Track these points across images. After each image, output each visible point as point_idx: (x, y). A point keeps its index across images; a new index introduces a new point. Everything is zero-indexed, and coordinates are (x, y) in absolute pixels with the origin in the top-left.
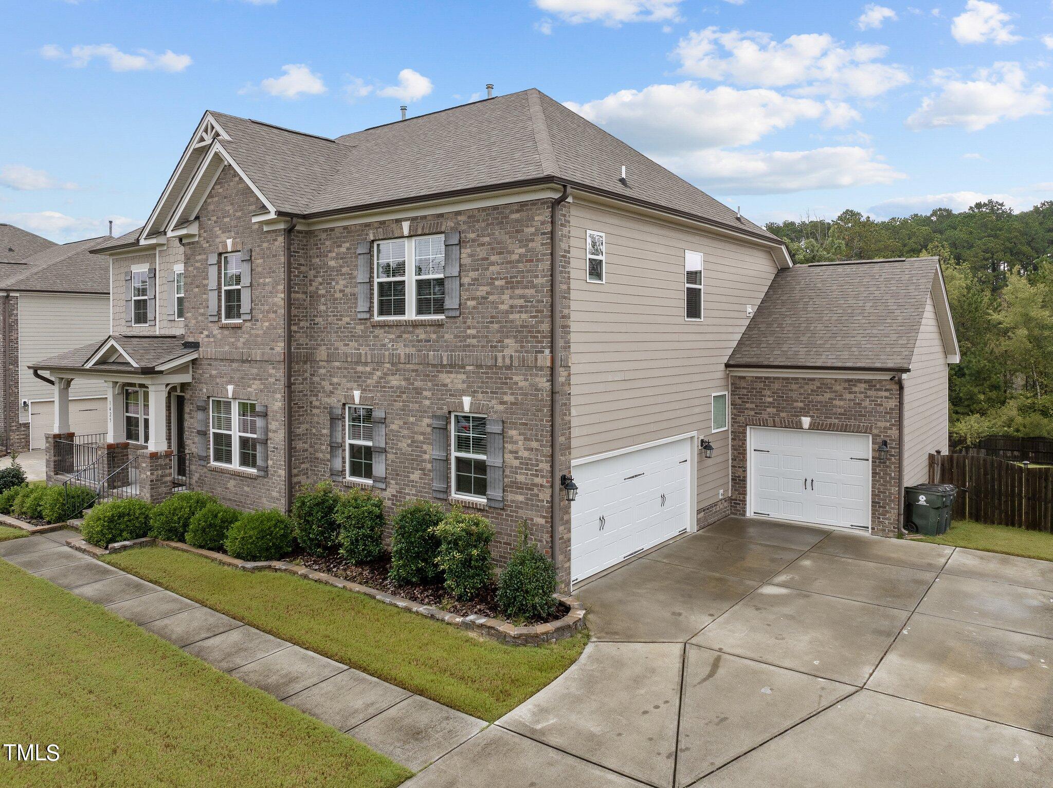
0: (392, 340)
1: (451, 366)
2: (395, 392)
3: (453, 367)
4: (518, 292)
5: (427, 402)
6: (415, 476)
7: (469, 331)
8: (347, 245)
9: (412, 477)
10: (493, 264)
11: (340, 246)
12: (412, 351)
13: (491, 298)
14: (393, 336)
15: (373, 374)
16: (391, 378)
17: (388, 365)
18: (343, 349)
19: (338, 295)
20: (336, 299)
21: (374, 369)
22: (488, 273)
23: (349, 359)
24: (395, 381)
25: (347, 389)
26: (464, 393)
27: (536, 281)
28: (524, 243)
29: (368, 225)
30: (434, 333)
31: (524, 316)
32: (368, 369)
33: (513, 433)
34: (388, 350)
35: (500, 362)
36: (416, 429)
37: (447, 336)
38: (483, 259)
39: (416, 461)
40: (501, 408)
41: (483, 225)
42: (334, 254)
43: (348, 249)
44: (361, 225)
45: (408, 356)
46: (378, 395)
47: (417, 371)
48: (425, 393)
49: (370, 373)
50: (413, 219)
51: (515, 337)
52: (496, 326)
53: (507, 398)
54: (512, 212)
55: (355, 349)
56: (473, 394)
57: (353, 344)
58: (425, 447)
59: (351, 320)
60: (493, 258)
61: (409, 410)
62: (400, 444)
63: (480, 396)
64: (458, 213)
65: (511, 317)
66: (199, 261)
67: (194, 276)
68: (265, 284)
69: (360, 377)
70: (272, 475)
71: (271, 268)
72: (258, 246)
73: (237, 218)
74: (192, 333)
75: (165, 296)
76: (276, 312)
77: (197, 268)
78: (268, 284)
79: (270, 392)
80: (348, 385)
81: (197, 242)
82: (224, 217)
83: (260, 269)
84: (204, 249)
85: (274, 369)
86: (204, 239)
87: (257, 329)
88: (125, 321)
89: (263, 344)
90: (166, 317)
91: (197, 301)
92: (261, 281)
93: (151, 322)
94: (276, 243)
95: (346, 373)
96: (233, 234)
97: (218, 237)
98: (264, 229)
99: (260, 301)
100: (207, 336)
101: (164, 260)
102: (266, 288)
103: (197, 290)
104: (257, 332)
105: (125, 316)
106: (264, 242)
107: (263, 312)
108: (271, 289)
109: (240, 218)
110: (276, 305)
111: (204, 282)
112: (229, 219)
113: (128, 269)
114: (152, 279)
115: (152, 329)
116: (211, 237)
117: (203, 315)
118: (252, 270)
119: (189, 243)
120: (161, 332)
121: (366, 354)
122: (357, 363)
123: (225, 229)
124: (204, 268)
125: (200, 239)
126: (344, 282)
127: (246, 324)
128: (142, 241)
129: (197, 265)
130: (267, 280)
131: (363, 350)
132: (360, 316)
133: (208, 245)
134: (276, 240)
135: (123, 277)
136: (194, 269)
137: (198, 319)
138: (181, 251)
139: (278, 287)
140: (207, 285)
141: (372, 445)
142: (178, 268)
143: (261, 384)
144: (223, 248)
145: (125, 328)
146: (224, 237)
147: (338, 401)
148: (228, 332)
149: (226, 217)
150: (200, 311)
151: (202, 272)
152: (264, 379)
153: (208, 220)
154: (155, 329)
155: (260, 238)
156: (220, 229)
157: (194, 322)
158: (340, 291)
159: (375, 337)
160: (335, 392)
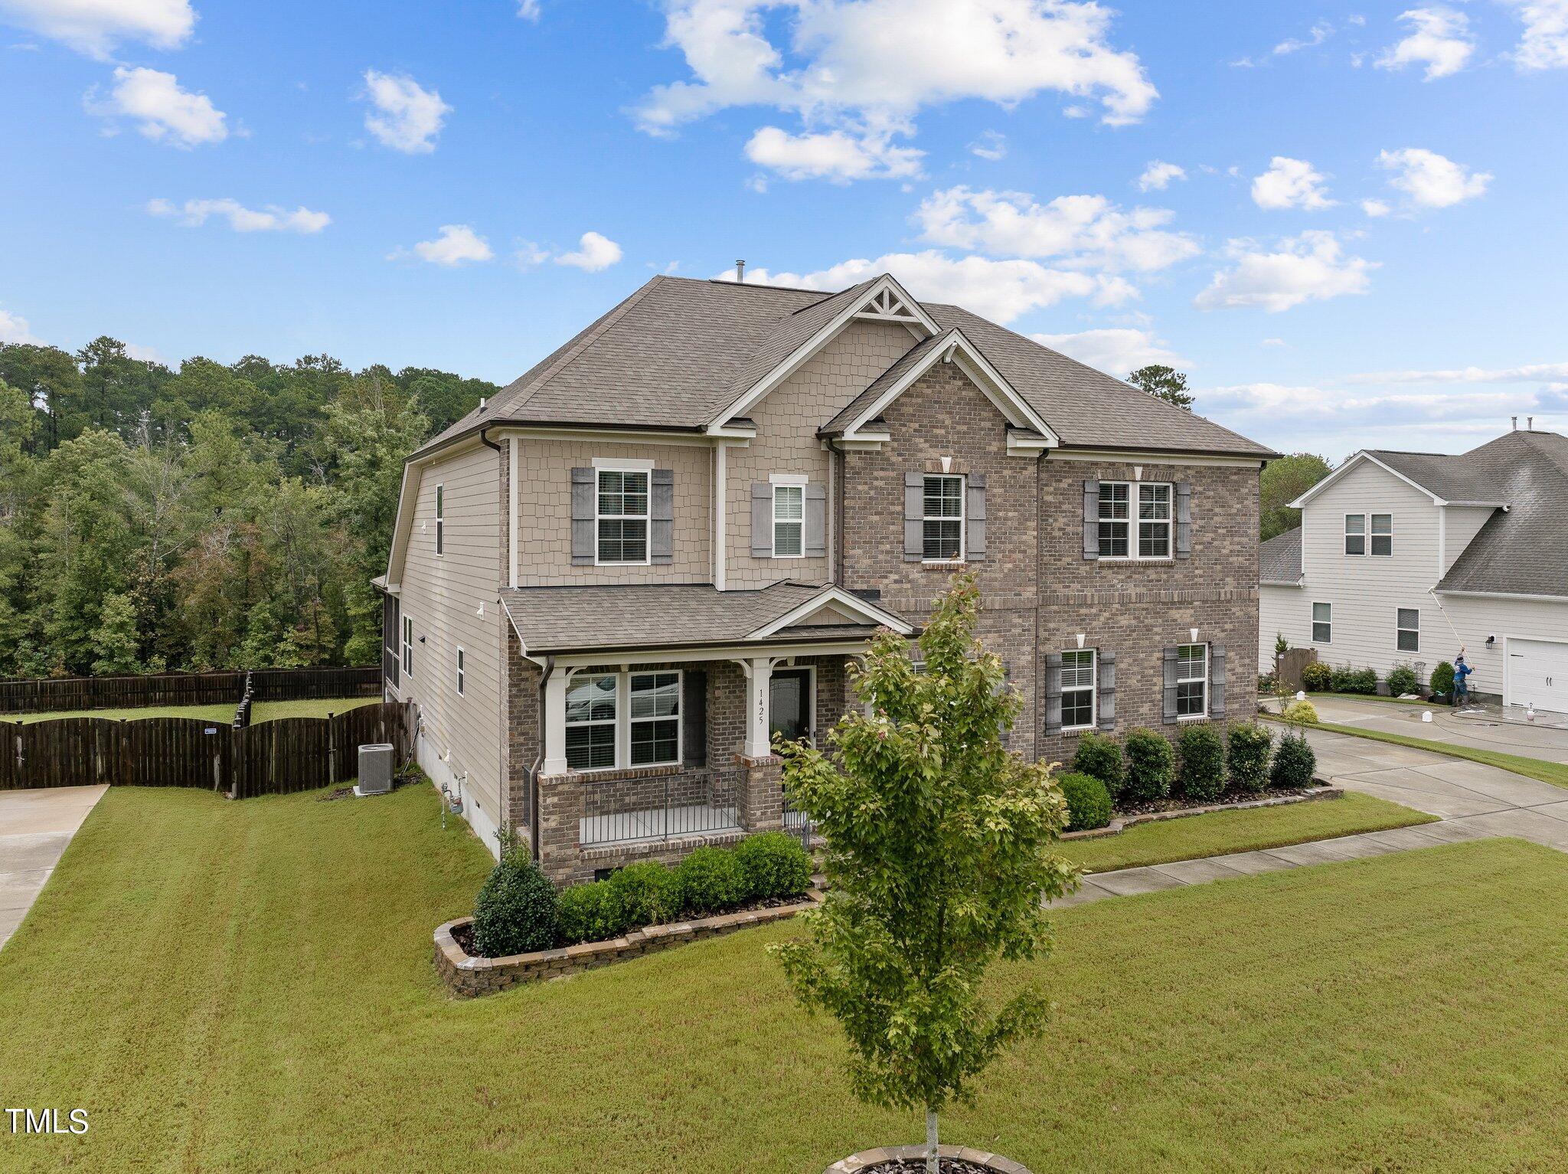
0: (1123, 581)
1: (1180, 603)
2: (1125, 631)
3: (1183, 603)
4: (1236, 539)
5: (1158, 638)
6: (1145, 709)
7: (1197, 572)
8: (1070, 481)
9: (1141, 710)
10: (1216, 515)
11: (1061, 481)
12: (1143, 590)
13: (1216, 543)
14: (1123, 577)
15: (1099, 615)
16: (1119, 618)
17: (1117, 606)
18: (1061, 591)
19: (1057, 533)
20: (1055, 538)
21: (1101, 611)
22: (1212, 522)
23: (1071, 602)
24: (1124, 621)
25: (1068, 633)
26: (1191, 625)
27: (1249, 531)
28: (1241, 500)
29: (1096, 464)
30: (1165, 573)
31: (1240, 559)
32: (1094, 611)
33: (1231, 654)
34: (1117, 590)
35: (1223, 597)
36: (1146, 664)
37: (1176, 576)
38: (1209, 510)
39: (1144, 694)
40: (1223, 635)
41: (1209, 481)
42: (1052, 489)
43: (1069, 485)
44: (1086, 462)
45: (1140, 596)
46: (1106, 636)
47: (1147, 609)
48: (1155, 629)
49: (1095, 615)
50: (1145, 466)
51: (1234, 576)
52: (1219, 567)
53: (1228, 626)
54: (1232, 474)
55: (1078, 591)
56: (1200, 625)
57: (1076, 586)
58: (1155, 680)
59: (1073, 560)
60: (1217, 510)
61: (1140, 648)
62: (1129, 681)
63: (1206, 626)
64: (1188, 467)
65: (1231, 559)
66: (882, 479)
67: (870, 498)
68: (1006, 519)
69: (1084, 620)
70: (1015, 742)
71: (1017, 500)
72: (996, 472)
73: (959, 433)
74: (862, 577)
75: (744, 519)
76: (1025, 552)
77: (876, 488)
78: (1011, 519)
79: (1014, 645)
80: (1070, 630)
81: (878, 453)
82: (934, 427)
83: (999, 500)
84: (893, 464)
85: (1020, 617)
86: (893, 450)
87: (994, 572)
88: (569, 556)
89: (1003, 590)
90: (747, 552)
91: (876, 533)
92: (1001, 514)
93: (659, 561)
94: (1024, 472)
95: (1066, 616)
96: (951, 451)
97: (921, 451)
98: (1009, 453)
99: (999, 538)
100: (896, 582)
101: (741, 463)
102: (1009, 523)
103: (876, 518)
104: (993, 575)
105: (567, 548)
106: (1006, 468)
107: (1004, 552)
108: (1016, 524)
109: (964, 433)
110: (1024, 543)
111: (892, 508)
112: (943, 432)
113: (580, 464)
114: (665, 488)
115: (662, 570)
116: (907, 450)
117: (887, 552)
118: (987, 500)
119: (859, 452)
120: (732, 575)
121: (1093, 595)
122: (1080, 606)
123: (936, 443)
124: (892, 489)
125: (885, 449)
126: (1065, 520)
127: (973, 566)
128: (715, 430)
129: (876, 483)
130: (1010, 514)
131: (1088, 592)
132: (1086, 556)
133: (900, 459)
134: (1025, 469)
135: (562, 476)
136: (870, 489)
137: (876, 557)
138: (786, 454)
139: (1029, 523)
140: (898, 513)
141: (1093, 688)
142: (778, 480)
143: (1000, 636)
144: (933, 467)
145: (567, 569)
146: (933, 453)
147: (1056, 648)
148: (940, 576)
149: (937, 427)
150: (882, 547)
151: (889, 494)
152: (1005, 631)
153: (901, 425)
154: (671, 570)
155: (999, 463)
156: (926, 441)
157: (867, 561)
158: (1060, 529)
159: (1101, 578)
160: (1052, 638)
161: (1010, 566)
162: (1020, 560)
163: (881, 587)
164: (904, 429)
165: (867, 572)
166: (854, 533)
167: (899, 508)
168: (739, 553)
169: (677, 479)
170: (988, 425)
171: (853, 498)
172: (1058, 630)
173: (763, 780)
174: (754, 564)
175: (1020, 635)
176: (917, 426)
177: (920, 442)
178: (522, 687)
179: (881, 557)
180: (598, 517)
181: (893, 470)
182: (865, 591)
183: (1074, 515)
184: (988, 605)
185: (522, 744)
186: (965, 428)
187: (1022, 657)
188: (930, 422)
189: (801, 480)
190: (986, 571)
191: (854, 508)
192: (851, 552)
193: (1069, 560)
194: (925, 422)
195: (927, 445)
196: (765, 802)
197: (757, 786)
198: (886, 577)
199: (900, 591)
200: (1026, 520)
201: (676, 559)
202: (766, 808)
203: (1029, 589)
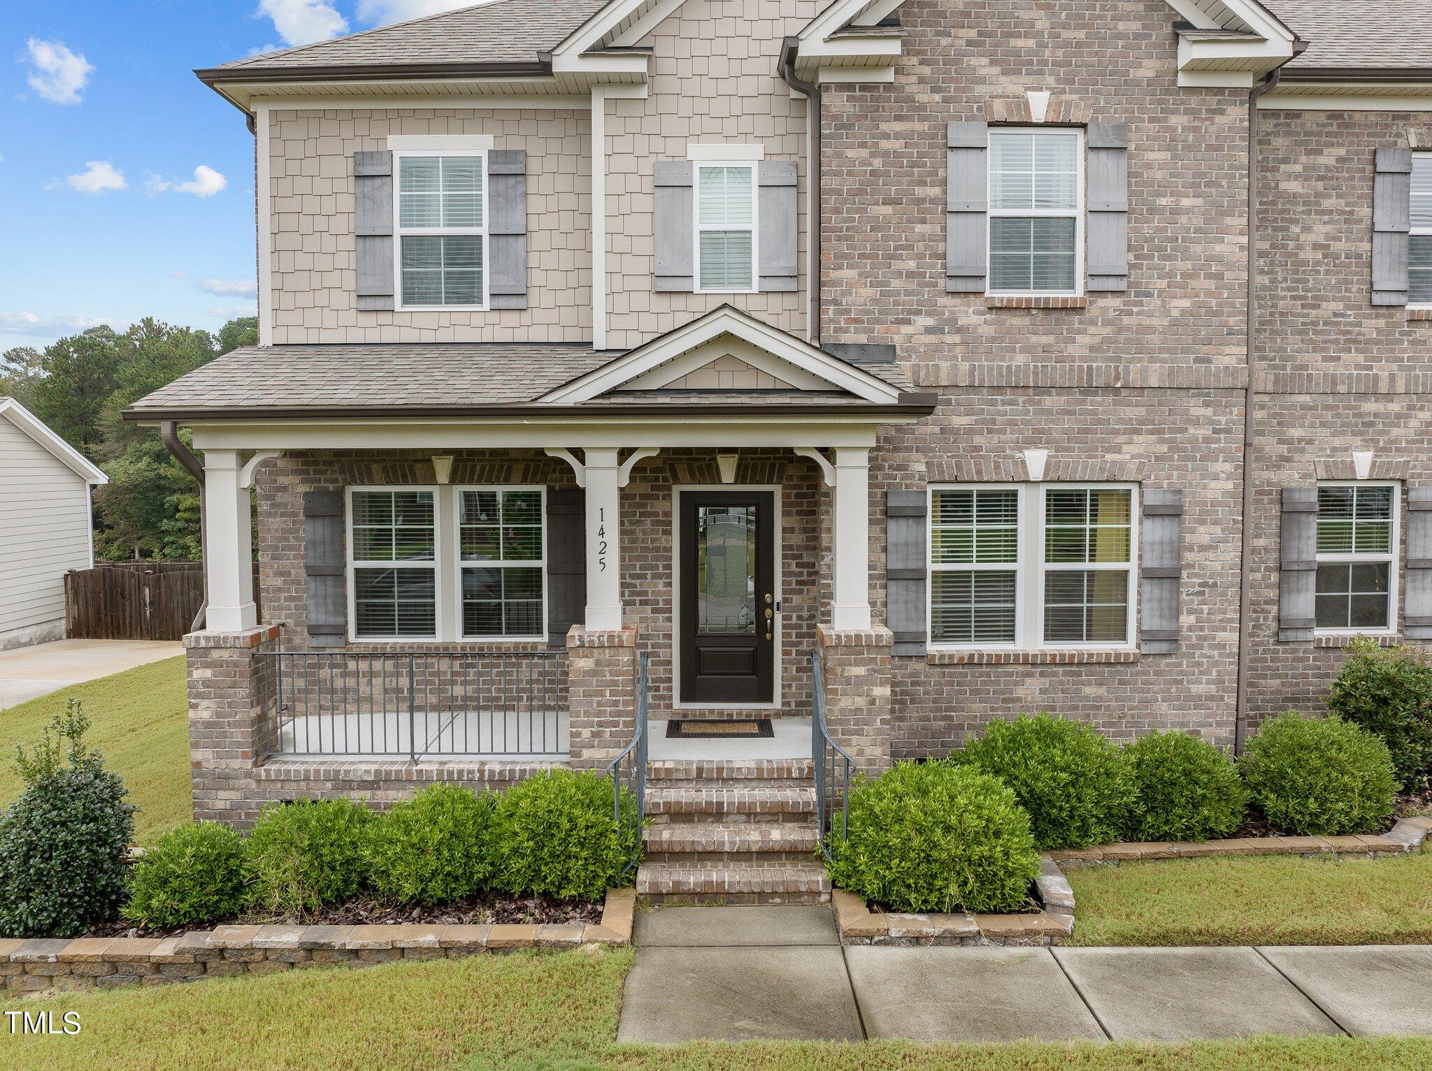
8: (1342, 152)
11: (1319, 152)
15: (1407, 416)
18: (1317, 365)
19: (1308, 254)
20: (1305, 263)
21: (1411, 407)
23: (1342, 388)
25: (1334, 449)
29: (1404, 116)
32: (1395, 407)
42: (1298, 168)
43: (1340, 160)
46: (1425, 457)
49: (1398, 416)
55: (1358, 367)
57: (1354, 358)
59: (1347, 307)
66: (897, 136)
67: (873, 173)
68: (1176, 211)
69: (1371, 424)
70: (1193, 647)
71: (1204, 175)
72: (1152, 120)
73: (1067, 44)
74: (857, 321)
75: (642, 224)
76: (1219, 276)
77: (886, 154)
78: (1188, 211)
79: (1194, 459)
80: (1337, 442)
81: (889, 86)
82: (1011, 35)
83: (1159, 175)
84: (923, 107)
85: (1207, 405)
86: (922, 81)
87: (1150, 315)
88: (353, 295)
89: (1170, 351)
90: (646, 283)
91: (886, 239)
92: (1163, 201)
93: (502, 303)
94: (1218, 119)
95: (1329, 416)
96: (1051, 80)
97: (982, 81)
98: (1183, 81)
99: (1160, 249)
100: (929, 330)
101: (633, 125)
102: (1183, 219)
103: (888, 210)
104: (1146, 321)
105: (349, 281)
106: (1173, 112)
107: (1171, 275)
108: (1198, 221)
109: (1079, 44)
110: (1219, 259)
111: (919, 191)
112: (1031, 43)
113: (369, 147)
114: (512, 181)
115: (510, 319)
116: (952, 80)
117: (910, 275)
118: (1130, 175)
119: (850, 87)
120: (618, 322)
121: (1392, 377)
122: (1363, 395)
123: (1013, 65)
124: (920, 155)
125: (903, 79)
126: (1329, 228)
127: (1102, 302)
128: (568, 62)
129: (885, 144)
130: (1186, 202)
131: (1382, 370)
132: (1377, 299)
133: (937, 97)
134: (1222, 112)
135: (341, 168)
136: (873, 155)
137: (887, 284)
138: (720, 106)
139: (1229, 220)
140: (933, 201)
141: (1393, 557)
142: (702, 154)
143: (1161, 441)
144: (1009, 111)
145: (350, 317)
146: (1013, 86)
147: (1304, 476)
148: (1026, 321)
149: (1018, 36)
150: (897, 265)
151: (913, 165)
152: (1171, 431)
153: (938, 34)
154: (526, 318)
155: (1160, 102)
156: (993, 63)
157: (867, 292)
158: (1316, 246)
159: (1415, 343)
160: (1297, 457)
161: (1186, 303)
162: (1209, 294)
163: (897, 340)
164: (945, 41)
165: (867, 312)
166: (839, 239)
167: (935, 191)
168: (631, 283)
169: (534, 166)
170: (1135, 26)
171: (836, 174)
172: (1310, 442)
173: (593, 673)
174: (662, 303)
175: (1207, 440)
176: (972, 34)
177: (981, 65)
178: (278, 500)
179: (896, 284)
180: (398, 231)
181: (922, 119)
182: (862, 347)
183: (1349, 218)
184: (1135, 379)
185: (280, 590)
186: (1081, 35)
187: (1213, 484)
188: (1002, 26)
189: (750, 154)
190: (1130, 313)
191: (838, 192)
192: (834, 275)
193: (1339, 306)
194: (991, 25)
195: (996, 70)
196: (600, 714)
197: (582, 683)
198: (908, 322)
199: (937, 349)
200: (1224, 214)
201: (533, 301)
202: (600, 724)
203: (1227, 350)
